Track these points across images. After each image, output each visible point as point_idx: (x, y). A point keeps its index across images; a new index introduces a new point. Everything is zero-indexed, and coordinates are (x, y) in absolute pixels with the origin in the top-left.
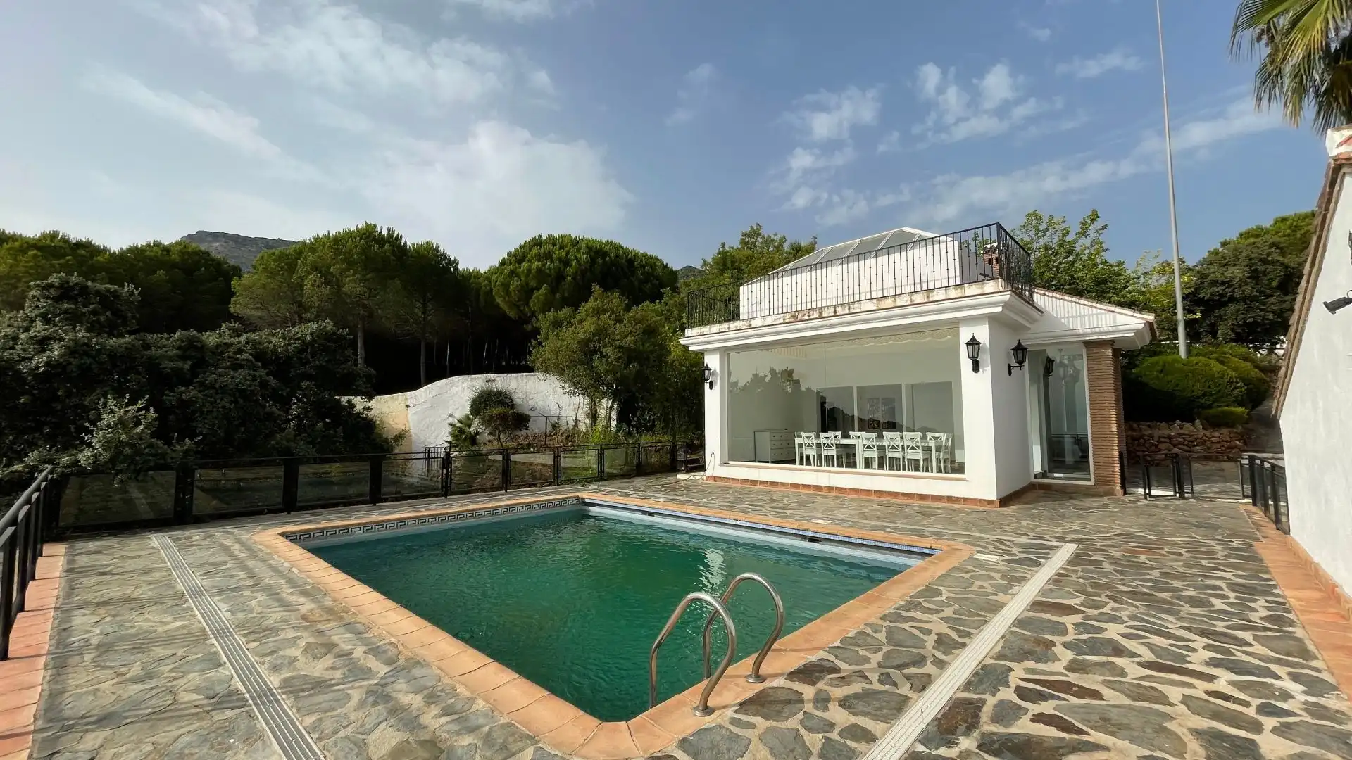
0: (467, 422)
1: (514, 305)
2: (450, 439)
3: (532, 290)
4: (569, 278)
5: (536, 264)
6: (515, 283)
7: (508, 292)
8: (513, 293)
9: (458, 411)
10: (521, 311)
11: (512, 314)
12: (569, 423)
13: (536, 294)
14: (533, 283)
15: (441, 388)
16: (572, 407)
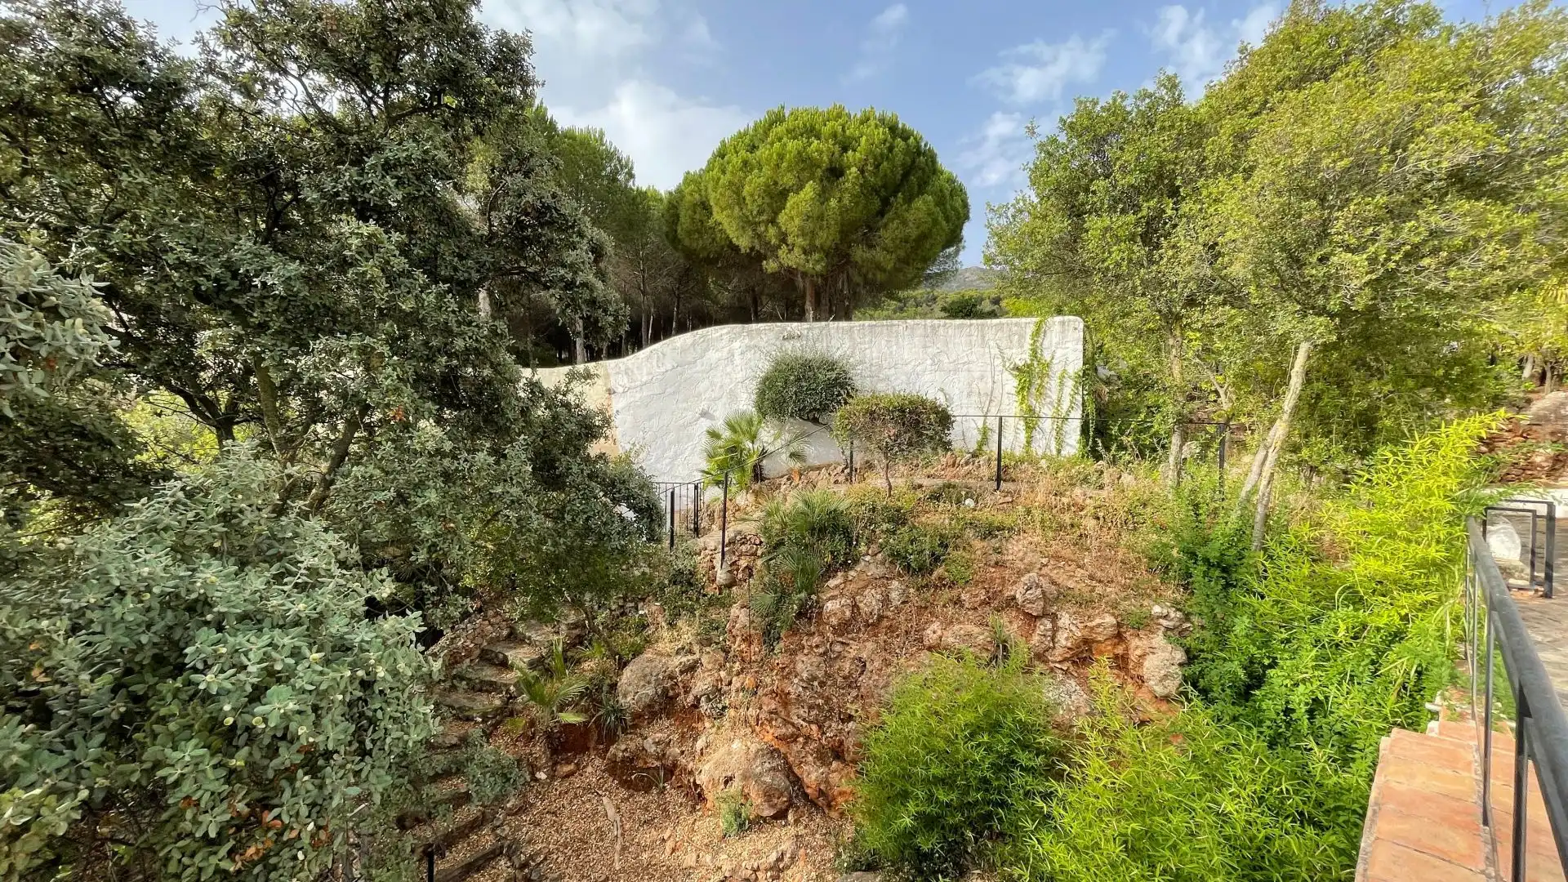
0: (742, 427)
1: (748, 223)
2: (705, 466)
3: (784, 195)
4: (854, 169)
5: (793, 146)
6: (753, 184)
7: (741, 201)
8: (748, 198)
9: (720, 404)
10: (759, 236)
11: (743, 242)
12: (968, 435)
13: (792, 199)
14: (788, 180)
15: (684, 351)
16: (975, 398)
